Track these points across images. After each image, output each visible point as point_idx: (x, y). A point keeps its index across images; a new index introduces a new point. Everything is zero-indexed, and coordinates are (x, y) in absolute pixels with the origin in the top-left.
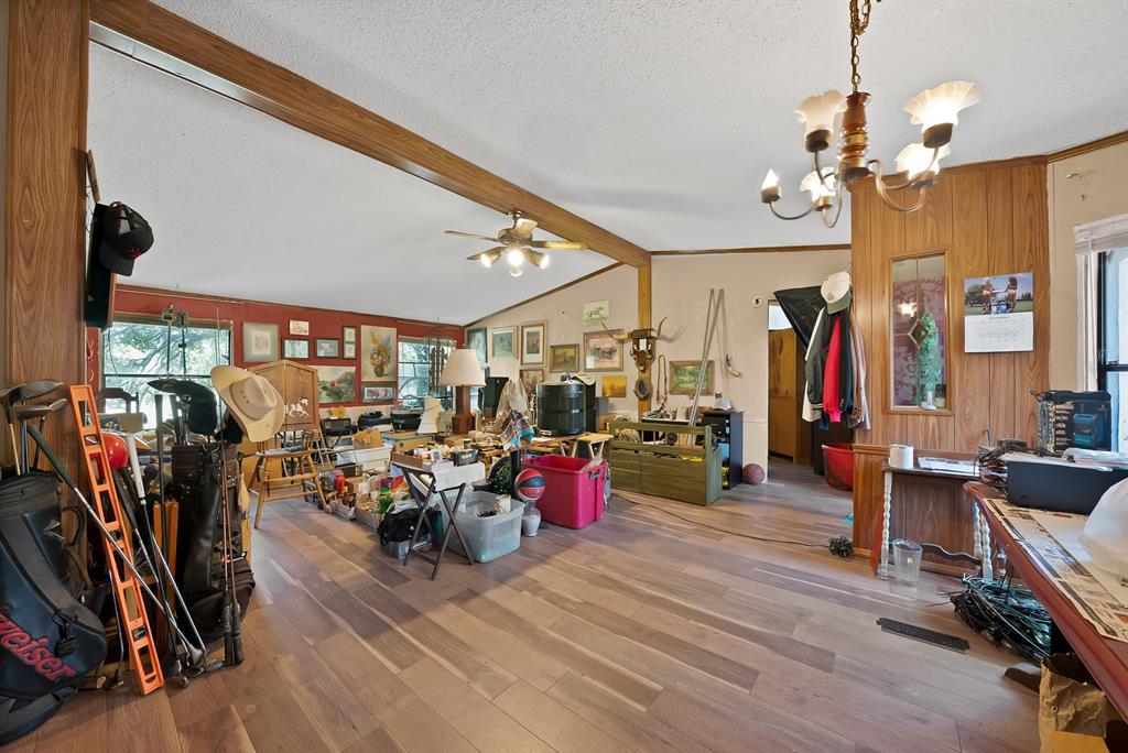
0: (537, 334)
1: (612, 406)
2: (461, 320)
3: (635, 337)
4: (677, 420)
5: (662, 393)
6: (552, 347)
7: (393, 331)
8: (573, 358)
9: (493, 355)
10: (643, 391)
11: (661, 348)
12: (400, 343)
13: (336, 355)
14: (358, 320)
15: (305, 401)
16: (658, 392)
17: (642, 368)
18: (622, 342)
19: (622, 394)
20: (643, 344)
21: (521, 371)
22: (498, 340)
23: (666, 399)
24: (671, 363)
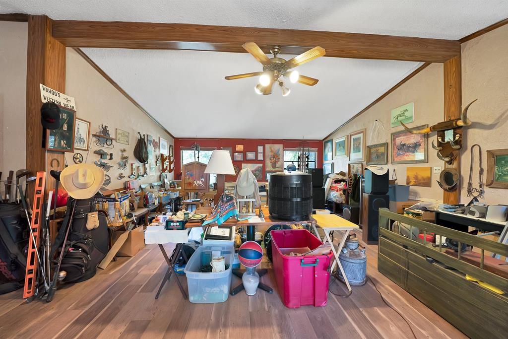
0: (359, 139)
1: (416, 194)
2: (320, 136)
3: (440, 130)
4: (488, 220)
5: (476, 185)
6: (368, 147)
7: (281, 146)
8: (383, 154)
9: (335, 156)
10: (450, 181)
11: (474, 136)
12: (285, 152)
13: (255, 159)
14: (264, 142)
15: (203, 179)
16: (470, 184)
17: (447, 159)
18: (427, 136)
19: (427, 183)
20: (449, 136)
21: (349, 165)
22: (338, 145)
23: (481, 193)
24: (488, 152)
